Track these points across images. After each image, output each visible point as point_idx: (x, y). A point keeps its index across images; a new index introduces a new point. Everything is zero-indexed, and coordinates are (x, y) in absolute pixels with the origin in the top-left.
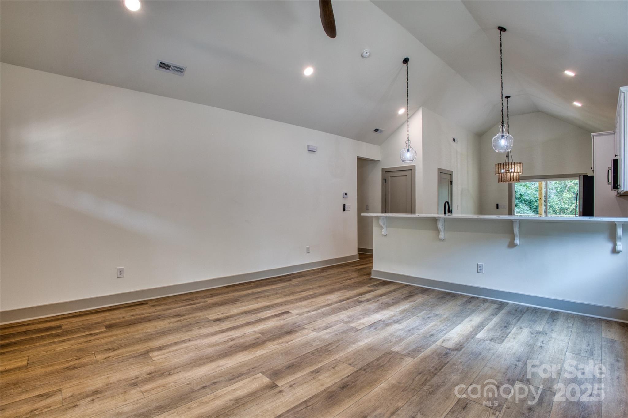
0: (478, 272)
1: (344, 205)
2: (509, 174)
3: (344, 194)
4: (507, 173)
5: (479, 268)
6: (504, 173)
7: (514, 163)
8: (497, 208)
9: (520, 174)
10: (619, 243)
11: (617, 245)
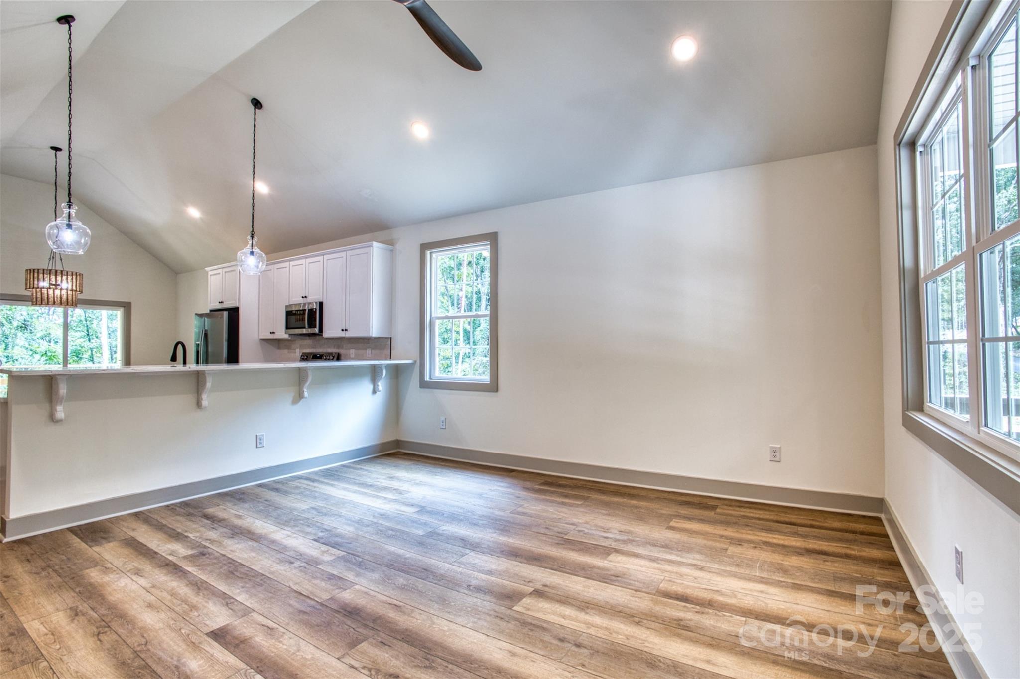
0: (257, 447)
4: (49, 288)
5: (258, 441)
6: (42, 288)
7: (68, 272)
10: (379, 384)
11: (378, 386)
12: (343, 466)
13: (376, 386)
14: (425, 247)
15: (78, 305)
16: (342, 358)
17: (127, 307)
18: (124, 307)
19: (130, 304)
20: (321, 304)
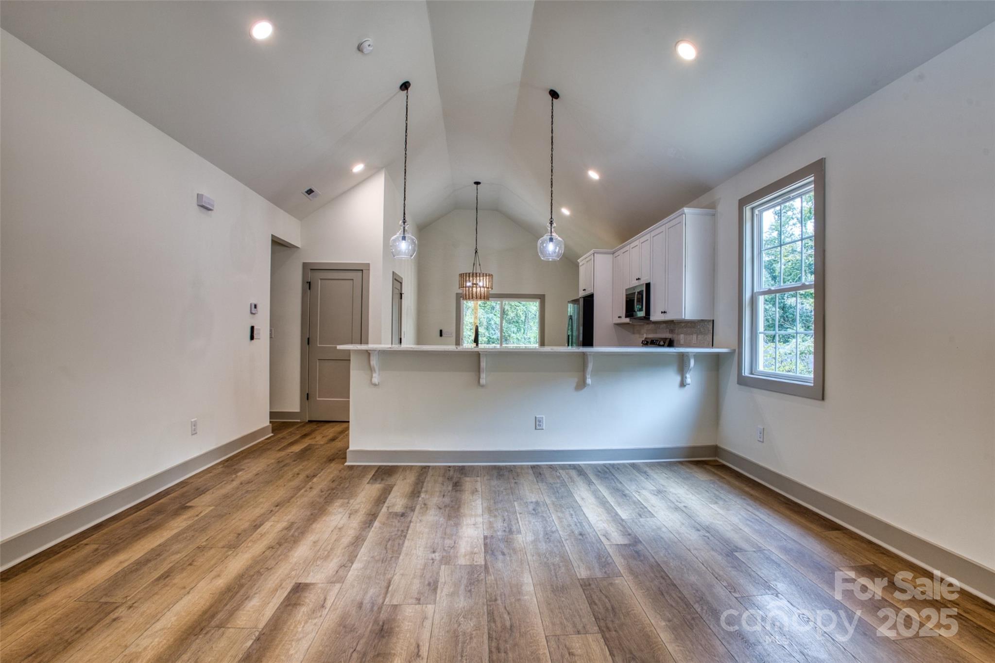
0: (536, 429)
1: (252, 328)
2: (474, 289)
3: (253, 306)
4: (473, 287)
5: (537, 423)
6: (469, 287)
7: (483, 274)
8: (441, 335)
9: (490, 289)
10: (688, 376)
11: (686, 378)
12: (633, 466)
13: (684, 379)
14: (743, 202)
15: (490, 299)
16: (675, 344)
17: (541, 298)
18: (540, 298)
19: (544, 295)
20: (648, 286)
